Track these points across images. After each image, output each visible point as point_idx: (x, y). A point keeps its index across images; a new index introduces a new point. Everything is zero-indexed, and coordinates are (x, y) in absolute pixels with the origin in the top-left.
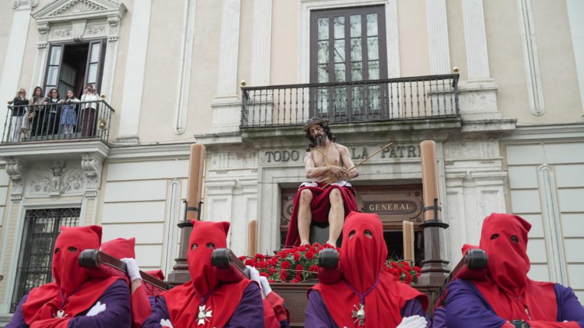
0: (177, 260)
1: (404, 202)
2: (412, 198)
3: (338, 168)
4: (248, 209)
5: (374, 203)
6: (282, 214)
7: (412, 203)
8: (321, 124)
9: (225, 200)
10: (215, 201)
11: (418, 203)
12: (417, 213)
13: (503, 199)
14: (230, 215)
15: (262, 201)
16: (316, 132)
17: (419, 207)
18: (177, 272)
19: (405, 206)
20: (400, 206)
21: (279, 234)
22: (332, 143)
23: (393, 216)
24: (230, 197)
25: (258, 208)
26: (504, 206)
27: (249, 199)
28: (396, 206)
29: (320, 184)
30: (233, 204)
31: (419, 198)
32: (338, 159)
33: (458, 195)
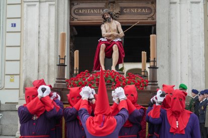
0: (57, 79)
1: (145, 8)
2: (150, 5)
3: (116, 33)
4: (49, 11)
5: (126, 8)
6: (71, 14)
7: (149, 8)
8: (109, 13)
9: (35, 5)
10: (28, 5)
11: (153, 8)
12: (152, 14)
13: (202, 7)
14: (38, 14)
15: (58, 6)
16: (107, 16)
17: (153, 11)
18: (58, 83)
19: (145, 10)
20: (142, 10)
21: (69, 26)
22: (114, 21)
23: (138, 16)
24: (38, 3)
25: (55, 10)
26: (203, 11)
27: (50, 5)
28: (139, 10)
29: (108, 40)
30: (40, 8)
31: (154, 5)
32: (116, 28)
33: (177, 4)
